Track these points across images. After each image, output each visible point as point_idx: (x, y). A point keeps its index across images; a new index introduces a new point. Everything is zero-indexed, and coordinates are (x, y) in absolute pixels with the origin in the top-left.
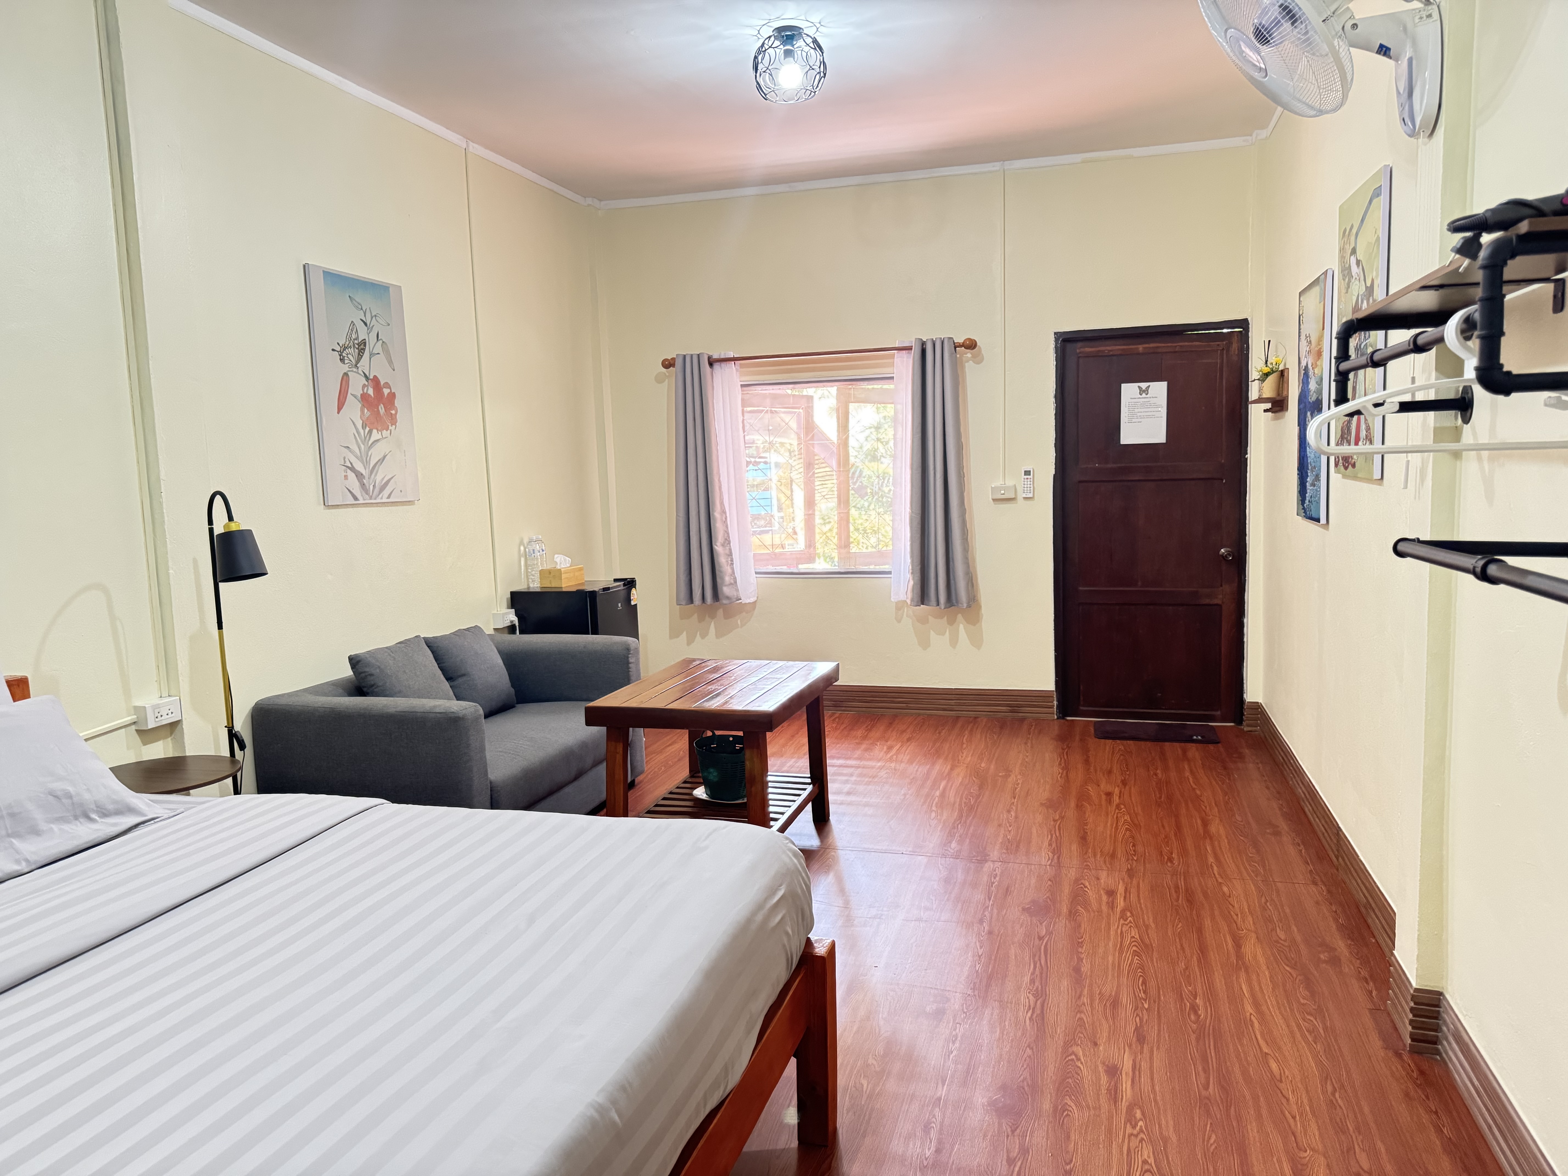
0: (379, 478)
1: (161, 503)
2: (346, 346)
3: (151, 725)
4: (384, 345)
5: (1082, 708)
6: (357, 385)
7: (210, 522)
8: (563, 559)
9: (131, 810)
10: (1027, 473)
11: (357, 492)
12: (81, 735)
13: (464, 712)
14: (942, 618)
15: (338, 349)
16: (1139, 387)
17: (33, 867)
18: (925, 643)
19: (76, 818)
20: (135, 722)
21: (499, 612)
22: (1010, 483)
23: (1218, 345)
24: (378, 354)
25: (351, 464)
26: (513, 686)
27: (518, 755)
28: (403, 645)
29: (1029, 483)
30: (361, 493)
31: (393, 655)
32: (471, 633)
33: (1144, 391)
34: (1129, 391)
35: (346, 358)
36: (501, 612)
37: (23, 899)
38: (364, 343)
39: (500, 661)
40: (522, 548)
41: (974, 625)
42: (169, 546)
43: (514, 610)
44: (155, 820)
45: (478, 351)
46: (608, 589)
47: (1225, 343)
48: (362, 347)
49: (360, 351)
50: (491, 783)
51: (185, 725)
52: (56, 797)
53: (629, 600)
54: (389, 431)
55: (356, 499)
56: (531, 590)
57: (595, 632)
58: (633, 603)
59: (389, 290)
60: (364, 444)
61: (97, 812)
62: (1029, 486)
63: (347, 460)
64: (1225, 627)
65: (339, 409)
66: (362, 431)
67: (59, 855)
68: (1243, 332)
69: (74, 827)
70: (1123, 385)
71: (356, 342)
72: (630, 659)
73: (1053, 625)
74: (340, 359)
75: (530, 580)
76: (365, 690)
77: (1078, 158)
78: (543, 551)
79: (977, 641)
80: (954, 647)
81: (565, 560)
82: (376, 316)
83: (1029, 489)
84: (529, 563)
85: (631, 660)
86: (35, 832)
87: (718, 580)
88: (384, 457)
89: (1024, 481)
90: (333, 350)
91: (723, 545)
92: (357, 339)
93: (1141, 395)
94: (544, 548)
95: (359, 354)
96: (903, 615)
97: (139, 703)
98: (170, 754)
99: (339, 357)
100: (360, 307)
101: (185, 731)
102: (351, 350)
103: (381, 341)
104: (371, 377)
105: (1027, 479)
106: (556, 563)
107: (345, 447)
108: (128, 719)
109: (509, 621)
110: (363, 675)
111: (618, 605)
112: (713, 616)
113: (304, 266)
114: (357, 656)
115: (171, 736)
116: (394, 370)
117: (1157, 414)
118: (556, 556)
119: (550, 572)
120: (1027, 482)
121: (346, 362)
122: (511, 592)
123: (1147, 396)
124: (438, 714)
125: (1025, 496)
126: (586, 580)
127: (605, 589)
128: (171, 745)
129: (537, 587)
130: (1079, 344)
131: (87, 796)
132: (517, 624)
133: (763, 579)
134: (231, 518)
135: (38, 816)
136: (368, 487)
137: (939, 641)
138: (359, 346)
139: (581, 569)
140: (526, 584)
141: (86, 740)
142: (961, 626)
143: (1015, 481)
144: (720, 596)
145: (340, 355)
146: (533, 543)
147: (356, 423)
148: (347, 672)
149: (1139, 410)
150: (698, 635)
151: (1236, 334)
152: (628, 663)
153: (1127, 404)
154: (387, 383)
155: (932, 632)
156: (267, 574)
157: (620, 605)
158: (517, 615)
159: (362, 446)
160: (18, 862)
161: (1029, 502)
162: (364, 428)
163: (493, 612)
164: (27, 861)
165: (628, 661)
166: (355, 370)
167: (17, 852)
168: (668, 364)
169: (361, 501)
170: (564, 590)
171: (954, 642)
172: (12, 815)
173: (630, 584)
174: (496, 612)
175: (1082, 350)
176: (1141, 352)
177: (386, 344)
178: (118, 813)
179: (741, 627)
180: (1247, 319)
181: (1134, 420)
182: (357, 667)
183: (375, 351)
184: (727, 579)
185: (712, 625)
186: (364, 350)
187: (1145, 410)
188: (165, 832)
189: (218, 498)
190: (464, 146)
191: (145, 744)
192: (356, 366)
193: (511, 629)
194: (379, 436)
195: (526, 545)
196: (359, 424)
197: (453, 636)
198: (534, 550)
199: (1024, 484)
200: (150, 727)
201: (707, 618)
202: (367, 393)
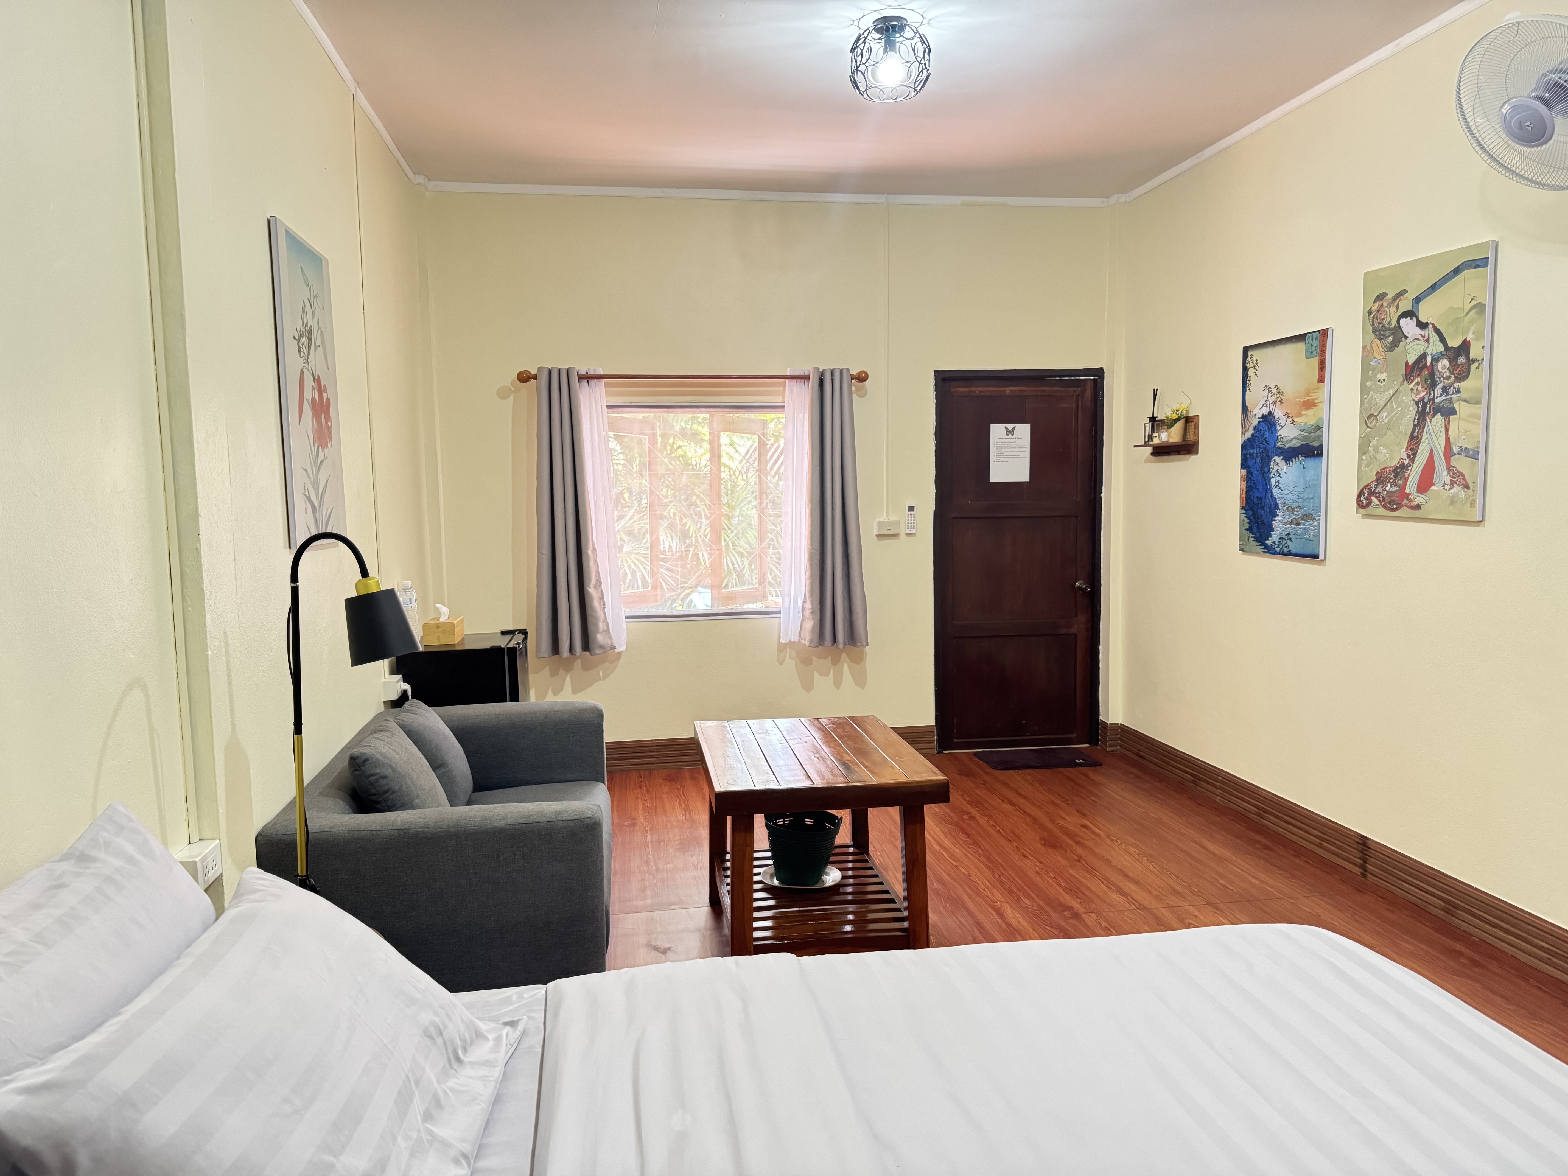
5: (955, 740)
10: (911, 509)
14: (826, 658)
16: (1006, 427)
18: (808, 685)
22: (893, 518)
23: (1074, 391)
29: (913, 519)
33: (1010, 432)
34: (997, 431)
41: (859, 664)
47: (1080, 389)
57: (515, 696)
62: (912, 522)
64: (1080, 654)
68: (1099, 380)
70: (992, 426)
73: (934, 660)
77: (957, 200)
79: (861, 680)
80: (838, 688)
81: (445, 610)
83: (912, 525)
87: (590, 627)
89: (908, 517)
91: (595, 587)
93: (1007, 435)
96: (785, 656)
105: (911, 514)
106: (440, 614)
109: (400, 691)
112: (569, 669)
117: (1021, 454)
120: (911, 517)
123: (1013, 437)
125: (908, 531)
130: (954, 383)
132: (410, 694)
133: (637, 625)
134: (364, 573)
137: (823, 682)
142: (846, 665)
143: (899, 516)
144: (591, 645)
149: (1006, 450)
150: (550, 691)
151: (1089, 382)
153: (996, 443)
155: (816, 673)
158: (405, 680)
161: (910, 538)
163: (383, 681)
168: (524, 377)
170: (456, 648)
171: (838, 683)
175: (957, 389)
176: (1008, 394)
179: (604, 679)
180: (1102, 368)
181: (1001, 459)
184: (601, 626)
185: (568, 679)
187: (1009, 450)
199: (908, 520)
201: (562, 672)
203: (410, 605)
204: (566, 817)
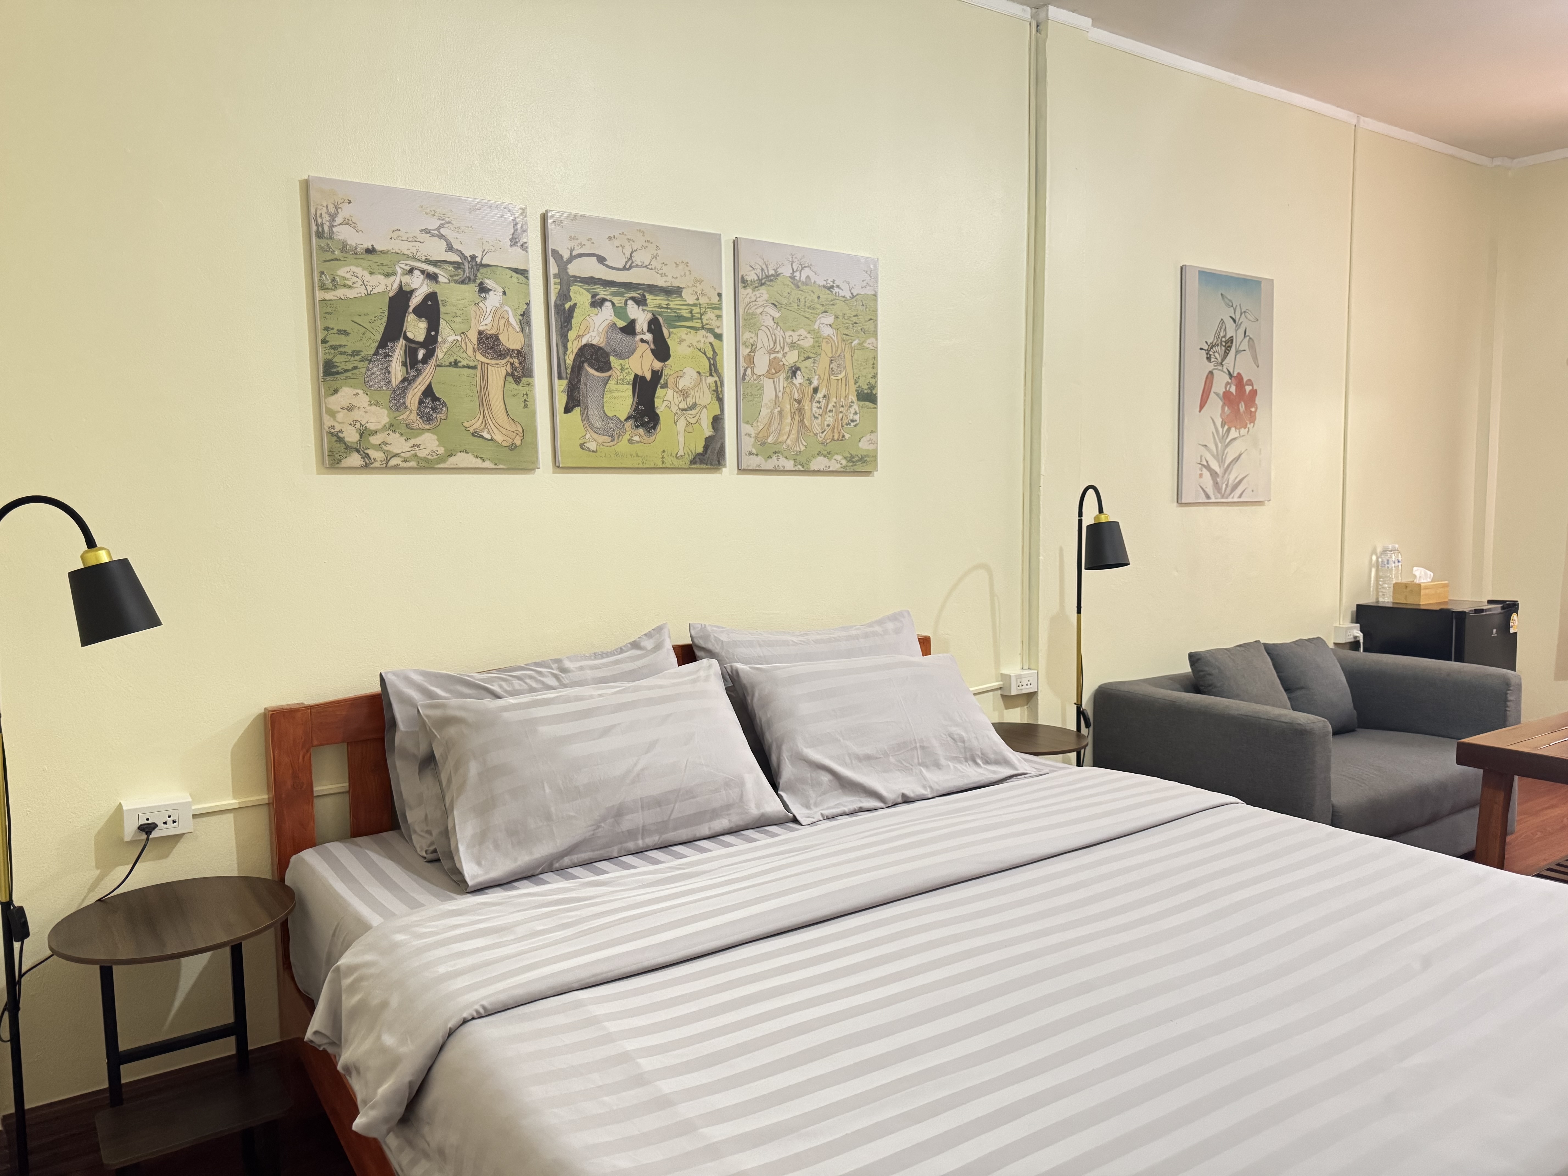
0: (1232, 477)
1: (1039, 496)
2: (1214, 344)
3: (1014, 692)
4: (1251, 340)
6: (1221, 382)
7: (1080, 514)
8: (1423, 573)
9: (1006, 762)
11: (1210, 490)
12: (971, 689)
13: (1312, 725)
15: (1206, 347)
17: (935, 795)
19: (966, 760)
20: (1000, 688)
21: (1341, 626)
24: (1244, 350)
25: (1207, 462)
26: (1355, 707)
27: (1364, 783)
28: (1242, 649)
30: (1214, 491)
31: (1232, 657)
32: (1313, 645)
35: (1212, 356)
36: (1344, 626)
37: (933, 819)
38: (1231, 340)
39: (1344, 679)
40: (1374, 558)
42: (1042, 535)
43: (1358, 625)
44: (1026, 776)
45: (1348, 342)
46: (1482, 611)
48: (1229, 344)
49: (1226, 349)
50: (1333, 806)
51: (1040, 696)
52: (953, 739)
53: (1508, 626)
54: (1247, 429)
55: (1208, 497)
56: (1380, 605)
57: (1460, 659)
58: (1512, 631)
59: (1260, 285)
60: (1221, 443)
61: (982, 759)
63: (1203, 458)
65: (1202, 407)
66: (1220, 429)
67: (952, 789)
69: (964, 768)
71: (1224, 339)
72: (1508, 695)
74: (1207, 358)
75: (1381, 594)
76: (1202, 688)
78: (1399, 562)
81: (1426, 574)
82: (1245, 312)
84: (1381, 574)
85: (1510, 698)
86: (938, 766)
88: (1240, 455)
90: (1201, 349)
92: (1224, 336)
94: (1400, 559)
95: (1225, 352)
97: (1005, 671)
98: (1025, 721)
99: (1205, 356)
100: (1231, 304)
101: (1040, 702)
102: (1218, 348)
103: (1248, 338)
104: (1235, 375)
106: (1415, 576)
107: (1203, 445)
108: (996, 684)
109: (1352, 637)
110: (1202, 673)
111: (1493, 632)
113: (1182, 268)
114: (1196, 653)
115: (1027, 705)
116: (1258, 367)
118: (1415, 568)
119: (1406, 586)
121: (1212, 360)
122: (1358, 606)
124: (1283, 724)
126: (1450, 598)
127: (1476, 611)
128: (1026, 713)
129: (1388, 602)
131: (975, 743)
132: (1362, 641)
134: (1101, 511)
135: (940, 752)
136: (1220, 486)
138: (1226, 344)
139: (1445, 586)
140: (1375, 597)
141: (975, 694)
145: (1207, 354)
146: (1388, 552)
147: (1215, 420)
148: (1186, 668)
152: (1506, 700)
154: (1250, 380)
156: (1129, 564)
157: (1494, 631)
158: (1361, 631)
159: (1219, 445)
160: (924, 787)
162: (1223, 426)
163: (1334, 625)
164: (931, 788)
165: (1506, 698)
166: (1220, 368)
167: (925, 779)
169: (1213, 500)
170: (1422, 607)
172: (923, 748)
173: (1511, 607)
174: (1338, 625)
177: (1253, 340)
178: (997, 762)
182: (1196, 665)
183: (1241, 348)
186: (1230, 347)
188: (1035, 787)
189: (1091, 492)
190: (1354, 122)
191: (1007, 708)
192: (1221, 364)
193: (1354, 645)
194: (1237, 435)
195: (1379, 555)
196: (1219, 422)
197: (1293, 645)
198: (1388, 560)
200: (1012, 694)
202: (1229, 390)
203: (1387, 566)
204: (1283, 719)
